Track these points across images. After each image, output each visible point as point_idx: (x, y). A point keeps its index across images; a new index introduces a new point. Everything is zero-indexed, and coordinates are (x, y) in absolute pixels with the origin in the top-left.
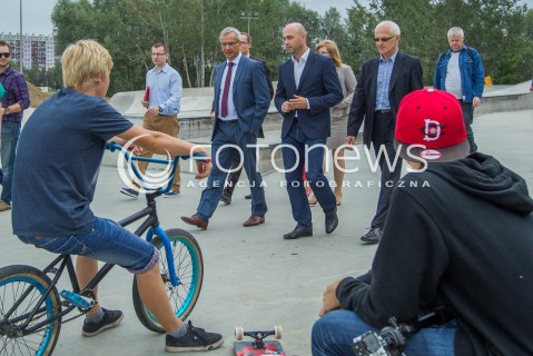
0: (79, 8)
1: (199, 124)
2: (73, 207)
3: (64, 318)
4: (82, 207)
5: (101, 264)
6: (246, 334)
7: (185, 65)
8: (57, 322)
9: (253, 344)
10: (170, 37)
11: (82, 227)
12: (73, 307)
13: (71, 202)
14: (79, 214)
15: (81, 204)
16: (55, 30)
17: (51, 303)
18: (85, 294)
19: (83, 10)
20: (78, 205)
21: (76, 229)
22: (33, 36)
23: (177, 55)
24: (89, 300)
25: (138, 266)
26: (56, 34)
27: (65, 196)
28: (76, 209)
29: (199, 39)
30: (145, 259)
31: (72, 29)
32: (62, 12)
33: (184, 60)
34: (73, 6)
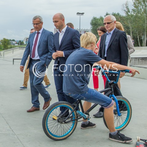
0: (100, 20)
1: (139, 60)
2: (80, 85)
3: (79, 120)
4: (83, 85)
5: (92, 104)
6: (141, 140)
7: (138, 38)
8: (76, 121)
9: (144, 144)
10: (132, 29)
11: (83, 91)
12: (82, 117)
13: (80, 83)
14: (82, 87)
15: (84, 84)
16: (91, 27)
17: (74, 115)
18: (86, 114)
19: (101, 21)
20: (82, 84)
21: (81, 92)
22: (85, 30)
23: (135, 35)
24: (87, 116)
25: (105, 105)
26: (92, 29)
27: (78, 81)
28: (81, 86)
29: (144, 29)
30: (108, 103)
31: (97, 27)
32: (94, 21)
33: (138, 37)
34: (97, 19)
